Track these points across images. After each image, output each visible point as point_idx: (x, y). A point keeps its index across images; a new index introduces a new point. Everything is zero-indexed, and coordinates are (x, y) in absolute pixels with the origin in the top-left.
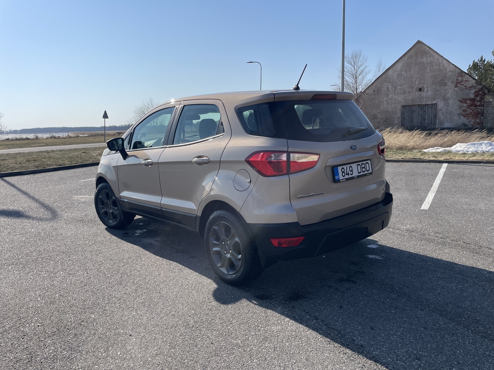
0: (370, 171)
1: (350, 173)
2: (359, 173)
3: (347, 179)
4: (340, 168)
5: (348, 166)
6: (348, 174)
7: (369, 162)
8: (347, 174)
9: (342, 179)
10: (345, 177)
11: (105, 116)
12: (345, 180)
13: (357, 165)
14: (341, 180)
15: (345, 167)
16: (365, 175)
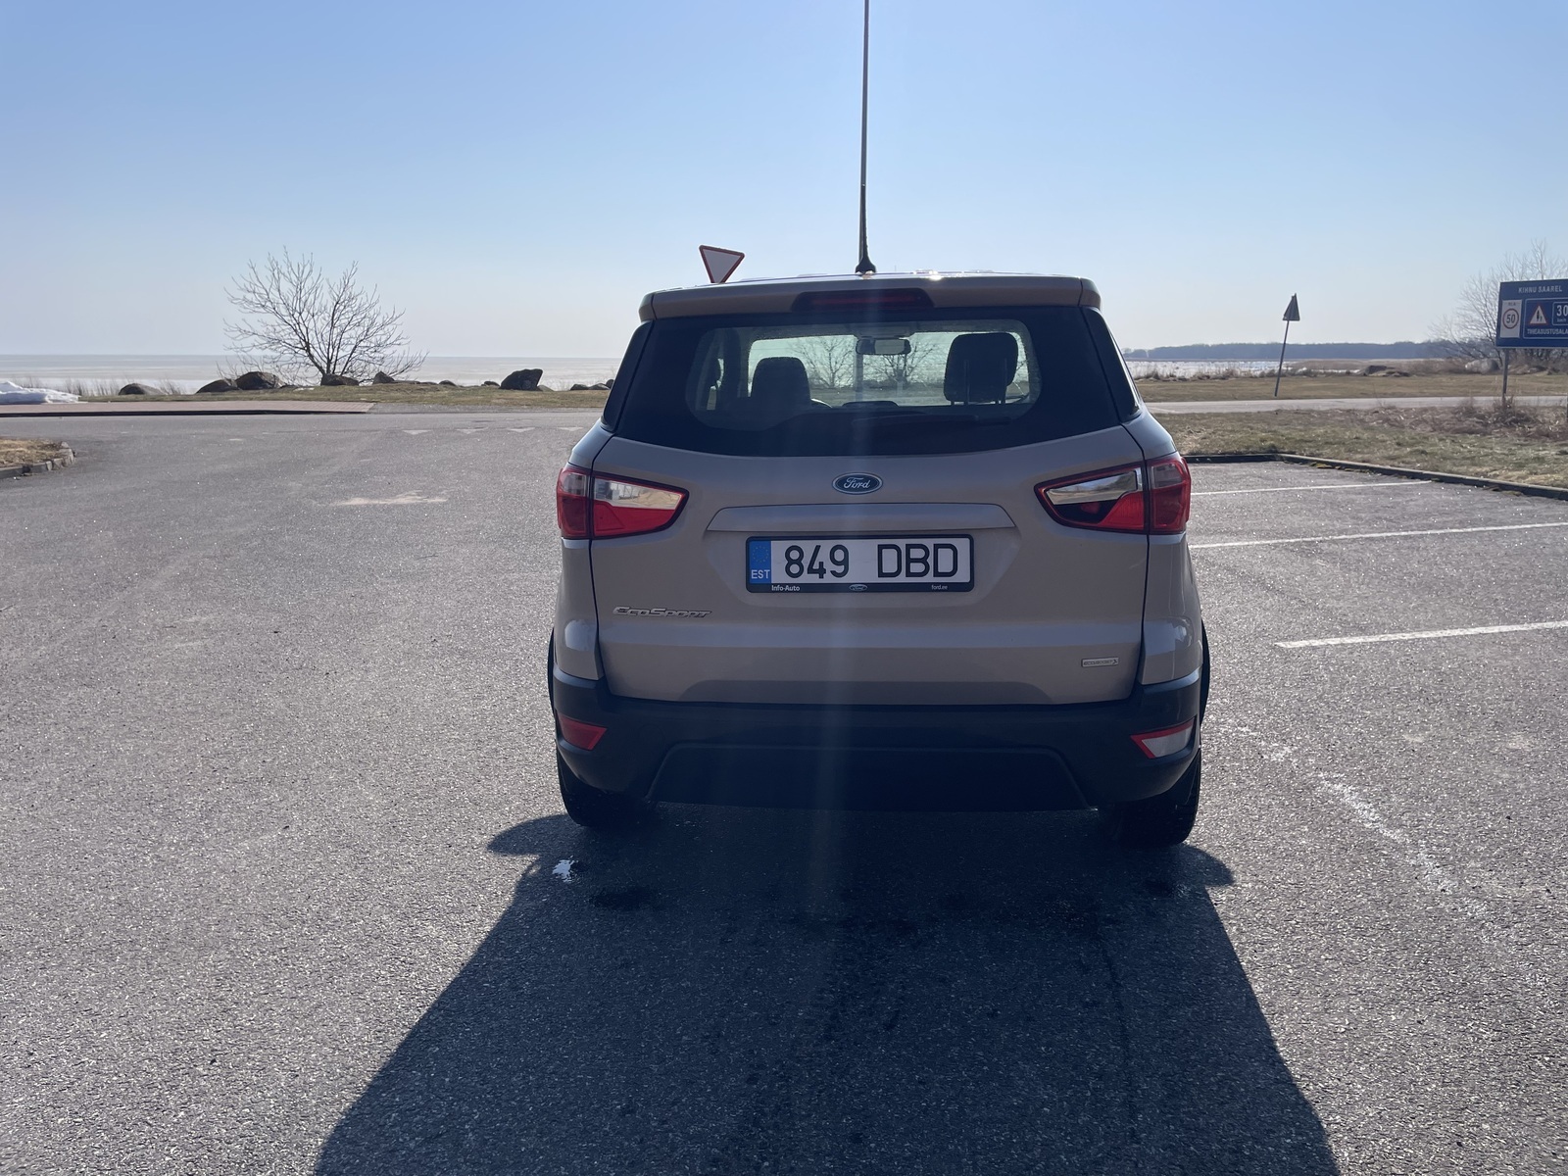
0: (962, 576)
1: (829, 566)
2: (881, 574)
3: (807, 588)
4: (778, 549)
5: (826, 546)
6: (821, 572)
7: (962, 545)
8: (811, 571)
9: (784, 585)
10: (802, 580)
11: (1292, 313)
12: (798, 589)
13: (881, 548)
14: (776, 585)
15: (808, 547)
16: (925, 588)
